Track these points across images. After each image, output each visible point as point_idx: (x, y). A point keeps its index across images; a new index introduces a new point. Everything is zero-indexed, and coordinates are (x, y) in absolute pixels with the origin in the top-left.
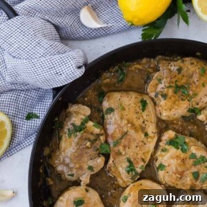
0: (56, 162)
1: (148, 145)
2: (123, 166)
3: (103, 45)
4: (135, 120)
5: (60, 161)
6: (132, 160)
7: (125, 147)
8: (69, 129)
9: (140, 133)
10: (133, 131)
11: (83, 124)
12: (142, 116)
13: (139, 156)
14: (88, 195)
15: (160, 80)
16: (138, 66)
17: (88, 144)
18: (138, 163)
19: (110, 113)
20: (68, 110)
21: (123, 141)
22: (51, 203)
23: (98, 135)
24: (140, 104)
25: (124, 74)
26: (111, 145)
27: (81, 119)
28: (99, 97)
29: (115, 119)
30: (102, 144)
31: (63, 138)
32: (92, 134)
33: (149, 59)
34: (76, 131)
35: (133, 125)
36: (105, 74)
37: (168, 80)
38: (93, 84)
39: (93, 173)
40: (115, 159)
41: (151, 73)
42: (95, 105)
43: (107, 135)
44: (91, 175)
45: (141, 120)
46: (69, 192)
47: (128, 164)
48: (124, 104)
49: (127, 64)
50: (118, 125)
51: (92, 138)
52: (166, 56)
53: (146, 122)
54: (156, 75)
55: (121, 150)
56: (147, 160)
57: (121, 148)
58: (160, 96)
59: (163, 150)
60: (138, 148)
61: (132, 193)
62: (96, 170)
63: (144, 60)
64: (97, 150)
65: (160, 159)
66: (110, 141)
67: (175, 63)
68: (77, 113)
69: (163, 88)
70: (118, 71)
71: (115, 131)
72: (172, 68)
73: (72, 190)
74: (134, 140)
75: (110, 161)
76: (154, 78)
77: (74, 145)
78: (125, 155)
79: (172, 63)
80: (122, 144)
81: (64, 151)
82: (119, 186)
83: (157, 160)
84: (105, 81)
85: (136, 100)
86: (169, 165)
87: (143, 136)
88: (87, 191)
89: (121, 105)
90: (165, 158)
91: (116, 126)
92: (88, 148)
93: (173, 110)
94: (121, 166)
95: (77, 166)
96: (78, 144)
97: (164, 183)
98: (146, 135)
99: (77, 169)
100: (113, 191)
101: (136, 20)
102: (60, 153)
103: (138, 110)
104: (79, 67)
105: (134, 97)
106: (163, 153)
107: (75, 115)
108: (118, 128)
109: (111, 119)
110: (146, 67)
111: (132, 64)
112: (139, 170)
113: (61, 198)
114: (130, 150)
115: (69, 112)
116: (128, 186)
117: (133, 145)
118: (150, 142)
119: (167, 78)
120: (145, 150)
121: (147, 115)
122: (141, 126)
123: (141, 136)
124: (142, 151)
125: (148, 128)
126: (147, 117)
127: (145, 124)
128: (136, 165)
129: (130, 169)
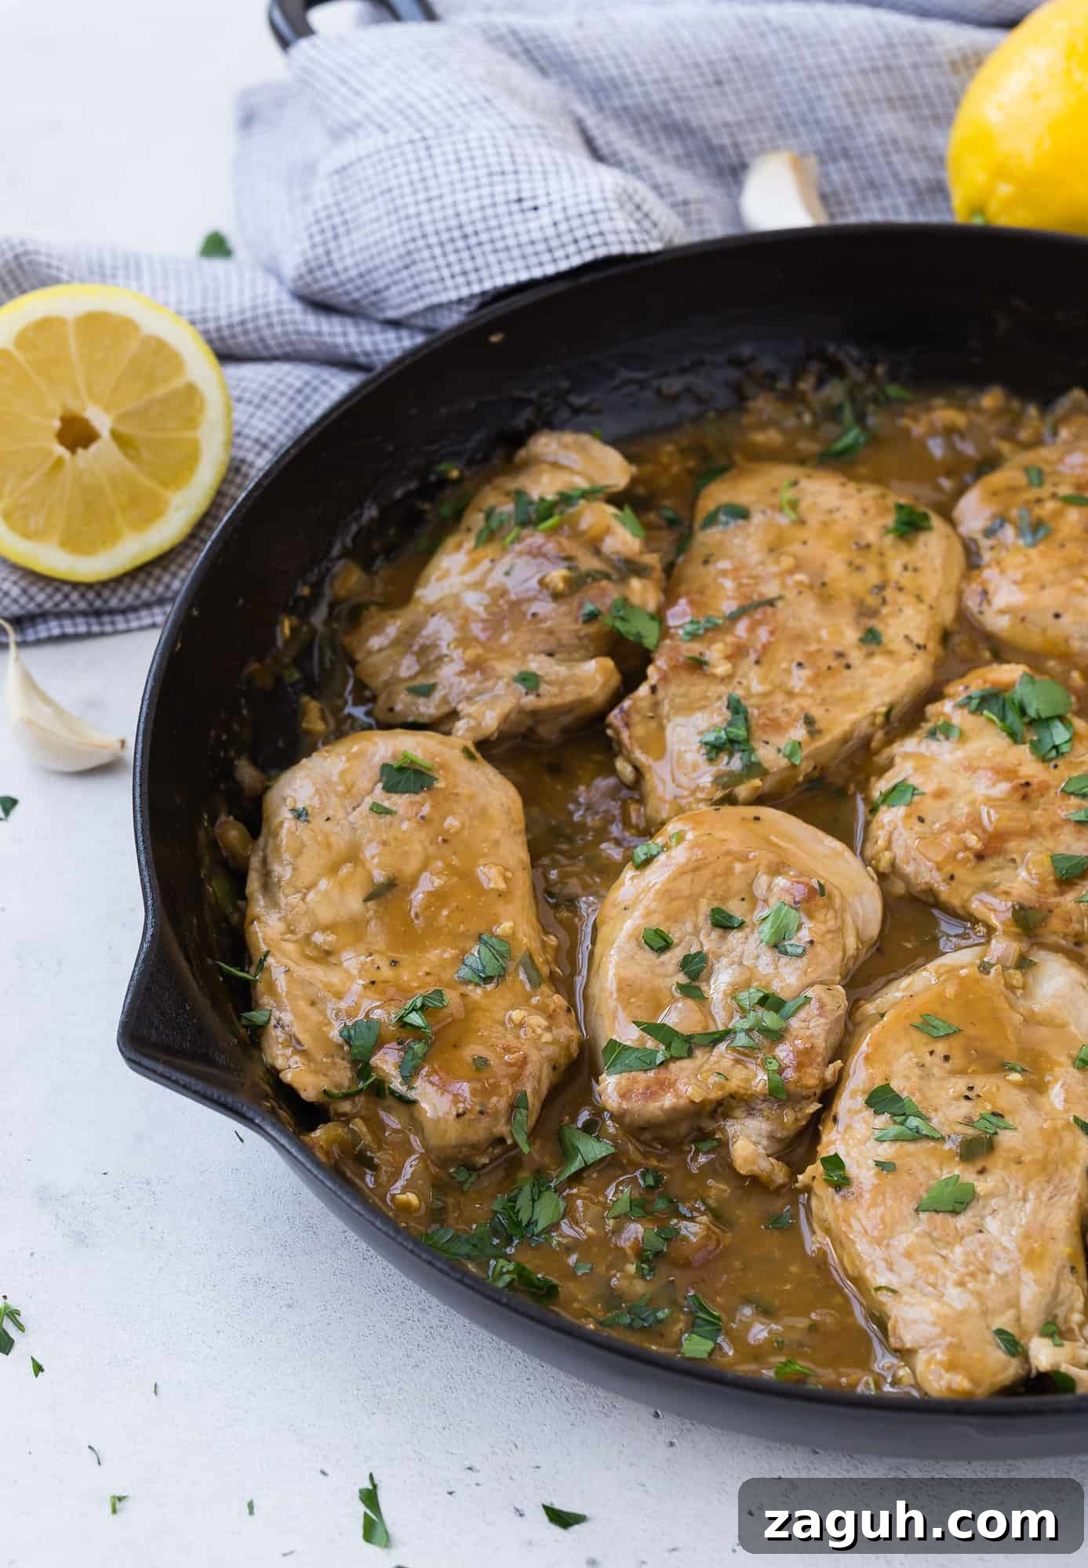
1: (861, 676)
6: (752, 709)
9: (845, 618)
10: (810, 605)
12: (882, 567)
13: (794, 705)
14: (468, 769)
17: (559, 575)
18: (774, 725)
24: (890, 518)
32: (596, 550)
35: (819, 582)
39: (531, 699)
40: (667, 679)
45: (872, 576)
47: (723, 716)
51: (589, 562)
53: (889, 593)
55: (714, 657)
56: (831, 735)
58: (1010, 532)
59: (933, 732)
60: (806, 673)
62: (551, 696)
64: (591, 617)
69: (1038, 501)
74: (799, 639)
78: (724, 680)
80: (731, 640)
87: (851, 636)
88: (470, 754)
98: (871, 638)
101: (1005, 190)
103: (871, 536)
112: (771, 759)
114: (762, 670)
117: (787, 654)
118: (881, 670)
120: (840, 693)
121: (910, 567)
122: (862, 600)
123: (839, 632)
124: (819, 687)
125: (889, 615)
126: (907, 574)
127: (883, 598)
128: (764, 732)
129: (727, 734)
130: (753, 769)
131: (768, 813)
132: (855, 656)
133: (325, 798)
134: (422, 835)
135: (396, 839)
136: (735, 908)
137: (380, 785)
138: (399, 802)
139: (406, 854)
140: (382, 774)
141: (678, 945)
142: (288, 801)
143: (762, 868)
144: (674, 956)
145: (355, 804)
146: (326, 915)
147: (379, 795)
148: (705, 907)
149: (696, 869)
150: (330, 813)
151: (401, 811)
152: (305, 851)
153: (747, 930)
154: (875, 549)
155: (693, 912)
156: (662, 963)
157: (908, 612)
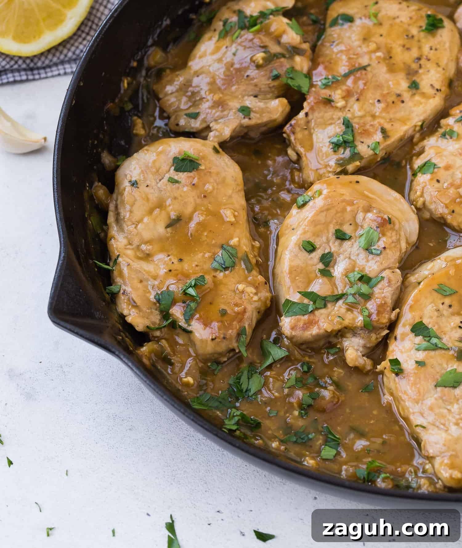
1: (409, 106)
4: (397, 49)
6: (356, 125)
7: (348, 95)
9: (400, 76)
10: (384, 69)
12: (420, 48)
13: (376, 122)
17: (260, 56)
18: (366, 133)
21: (349, 81)
30: (293, 69)
32: (278, 40)
34: (242, 27)
35: (389, 57)
39: (246, 122)
40: (313, 110)
45: (415, 53)
47: (341, 129)
48: (383, 12)
50: (352, 47)
51: (274, 49)
53: (422, 62)
57: (337, 95)
60: (382, 105)
61: (325, 192)
62: (257, 120)
64: (275, 79)
74: (379, 87)
75: (300, 114)
78: (342, 109)
80: (345, 88)
83: (421, 154)
86: (448, 168)
87: (404, 85)
88: (217, 151)
91: (344, 49)
98: (414, 86)
103: (414, 32)
105: (415, 7)
108: (347, 53)
112: (365, 151)
114: (360, 104)
117: (371, 96)
118: (419, 103)
120: (398, 115)
121: (433, 48)
122: (409, 66)
123: (398, 84)
124: (388, 112)
125: (423, 74)
126: (432, 52)
127: (420, 65)
128: (361, 137)
129: (343, 138)
130: (355, 156)
131: (363, 179)
132: (406, 96)
133: (145, 174)
134: (194, 194)
136: (347, 229)
137: (173, 168)
138: (182, 177)
140: (174, 162)
141: (319, 248)
142: (128, 176)
143: (360, 209)
144: (317, 255)
145: (161, 178)
146: (147, 235)
147: (172, 173)
148: (332, 229)
149: (328, 210)
150: (148, 183)
152: (136, 203)
153: (353, 240)
154: (416, 38)
155: (326, 231)
156: (311, 258)
157: (432, 72)
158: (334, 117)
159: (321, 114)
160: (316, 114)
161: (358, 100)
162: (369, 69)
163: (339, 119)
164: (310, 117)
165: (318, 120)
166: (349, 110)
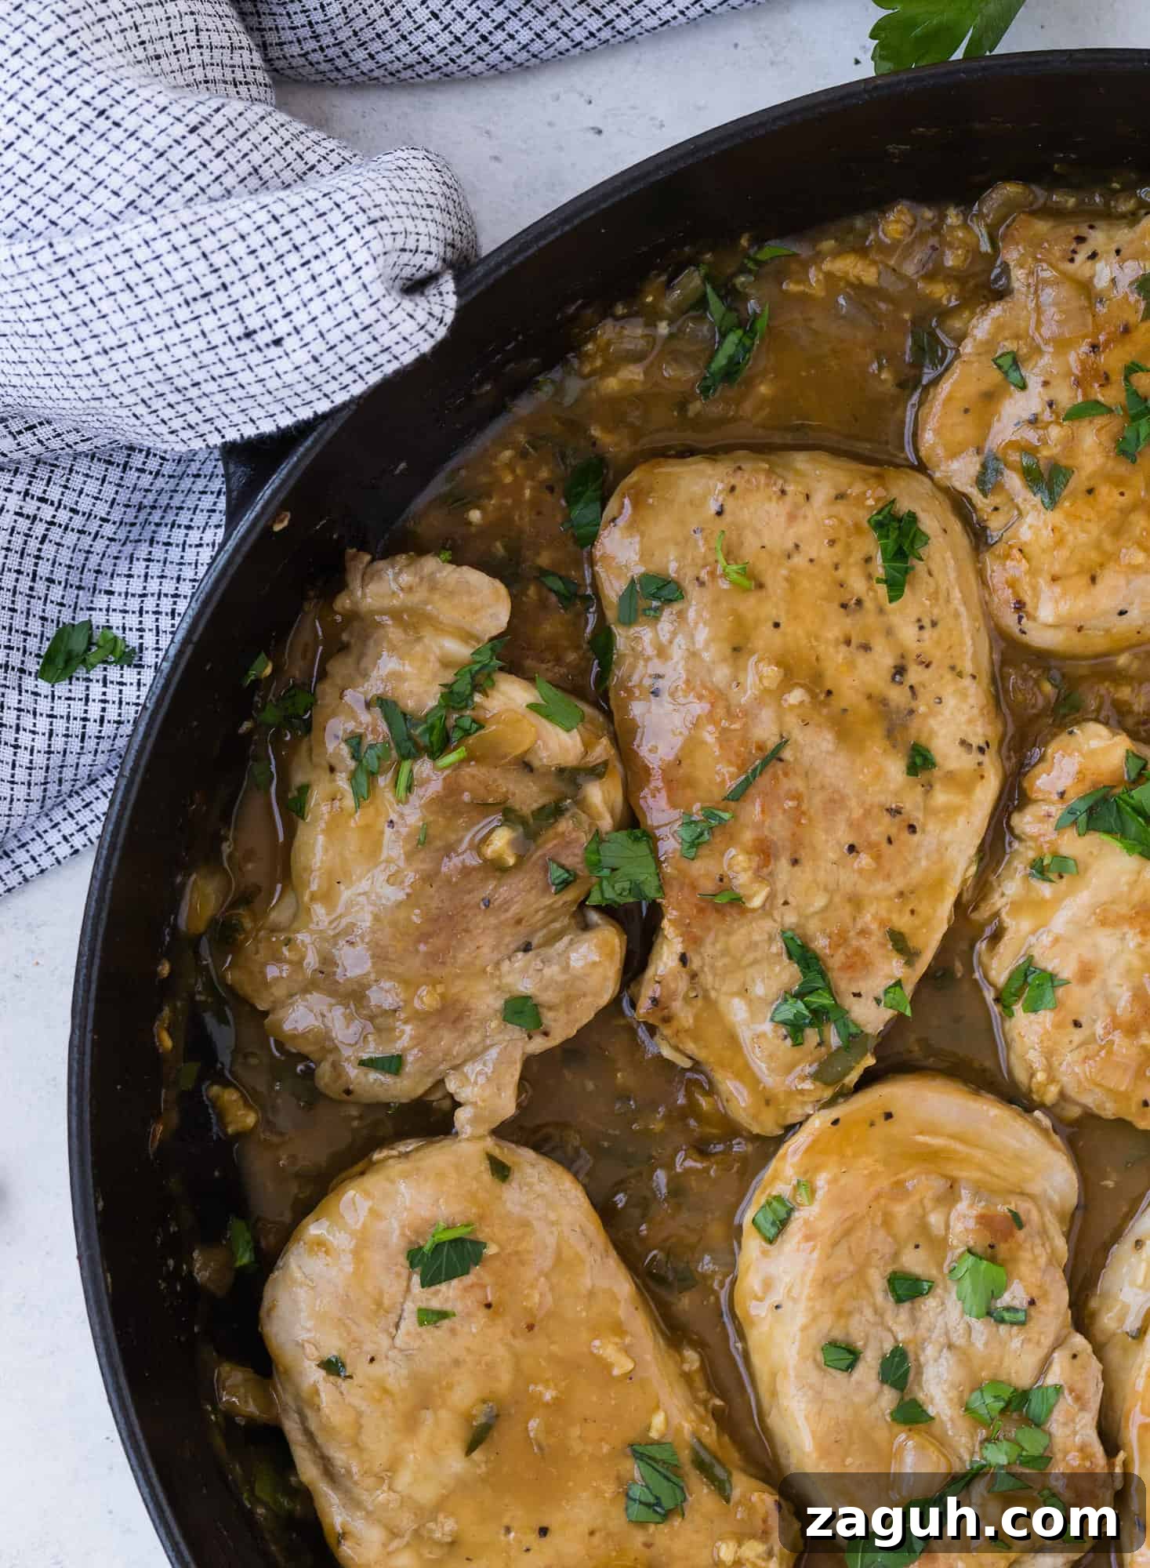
0: (272, 972)
1: (932, 834)
2: (759, 990)
3: (592, 116)
4: (835, 659)
5: (298, 964)
6: (820, 944)
7: (765, 852)
8: (355, 742)
9: (876, 747)
10: (825, 741)
11: (454, 698)
12: (889, 632)
13: (867, 918)
14: (512, 1197)
15: (1016, 362)
16: (849, 266)
17: (501, 841)
18: (858, 963)
19: (655, 617)
20: (343, 602)
21: (753, 810)
22: (245, 1258)
23: (572, 777)
24: (870, 544)
25: (746, 324)
26: (669, 846)
27: (446, 663)
28: (572, 498)
29: (693, 655)
30: (598, 837)
31: (318, 804)
32: (526, 766)
33: (928, 214)
34: (411, 750)
35: (822, 693)
36: (607, 331)
37: (1073, 359)
38: (524, 407)
39: (538, 1045)
40: (694, 940)
41: (945, 314)
42: (544, 559)
43: (634, 774)
44: (529, 1061)
45: (883, 658)
46: (373, 1182)
47: (788, 974)
48: (751, 543)
49: (773, 249)
50: (717, 697)
51: (528, 795)
52: (1056, 182)
53: (915, 675)
54: (982, 326)
55: (742, 879)
56: (929, 943)
57: (738, 864)
58: (1014, 481)
59: (1039, 870)
60: (865, 860)
61: (822, 1180)
62: (562, 1028)
63: (895, 223)
64: (565, 885)
65: (1018, 928)
66: (659, 811)
67: (1123, 235)
68: (413, 621)
69: (1034, 421)
70: (702, 303)
71: (692, 744)
72: (1103, 273)
73: (396, 1168)
74: (835, 802)
75: (665, 959)
76: (968, 348)
77: (393, 848)
78: (766, 910)
79: (1098, 238)
80: (748, 836)
81: (327, 897)
82: (731, 1130)
83: (996, 937)
84: (612, 384)
85: (840, 508)
86: (1086, 974)
87: (895, 768)
88: (501, 1170)
89: (730, 555)
90: (1060, 921)
91: (699, 708)
92: (496, 868)
93: (1110, 579)
94: (744, 992)
95: (426, 999)
96: (422, 841)
97: (1051, 1095)
98: (920, 761)
99: (420, 1017)
100: (685, 1162)
102: (301, 913)
103: (858, 585)
104: (416, 287)
105: (823, 493)
106: (1046, 890)
107: (394, 633)
108: (711, 717)
109: (662, 652)
110: (910, 269)
111: (803, 250)
112: (871, 1017)
113: (315, 1229)
114: (804, 873)
115: (353, 616)
116: (791, 1129)
117: (829, 840)
118: (951, 812)
119: (1062, 345)
120: (916, 874)
121: (926, 622)
122: (884, 702)
123: (880, 774)
124: (888, 876)
125: (932, 713)
126: (927, 634)
127: (911, 687)
128: (851, 980)
129: (807, 1007)
130: (854, 1040)
131: (898, 1093)
132: (912, 801)
133: (354, 1328)
134: (499, 1330)
135: (468, 1350)
136: (914, 1262)
137: (416, 1279)
138: (448, 1295)
139: (490, 1367)
140: (412, 1265)
141: (865, 1345)
142: (310, 1349)
143: (928, 1204)
144: (868, 1369)
145: (394, 1318)
146: (427, 1494)
147: (422, 1297)
148: (877, 1279)
149: (847, 1233)
150: (369, 1348)
151: (459, 1307)
152: (364, 1421)
153: (939, 1291)
154: (869, 604)
155: (864, 1292)
156: (859, 1383)
157: (951, 702)
158: (756, 937)
159: (718, 946)
160: (708, 950)
161: (795, 862)
162: (787, 754)
163: (771, 939)
164: (695, 963)
165: (719, 964)
166: (786, 903)
